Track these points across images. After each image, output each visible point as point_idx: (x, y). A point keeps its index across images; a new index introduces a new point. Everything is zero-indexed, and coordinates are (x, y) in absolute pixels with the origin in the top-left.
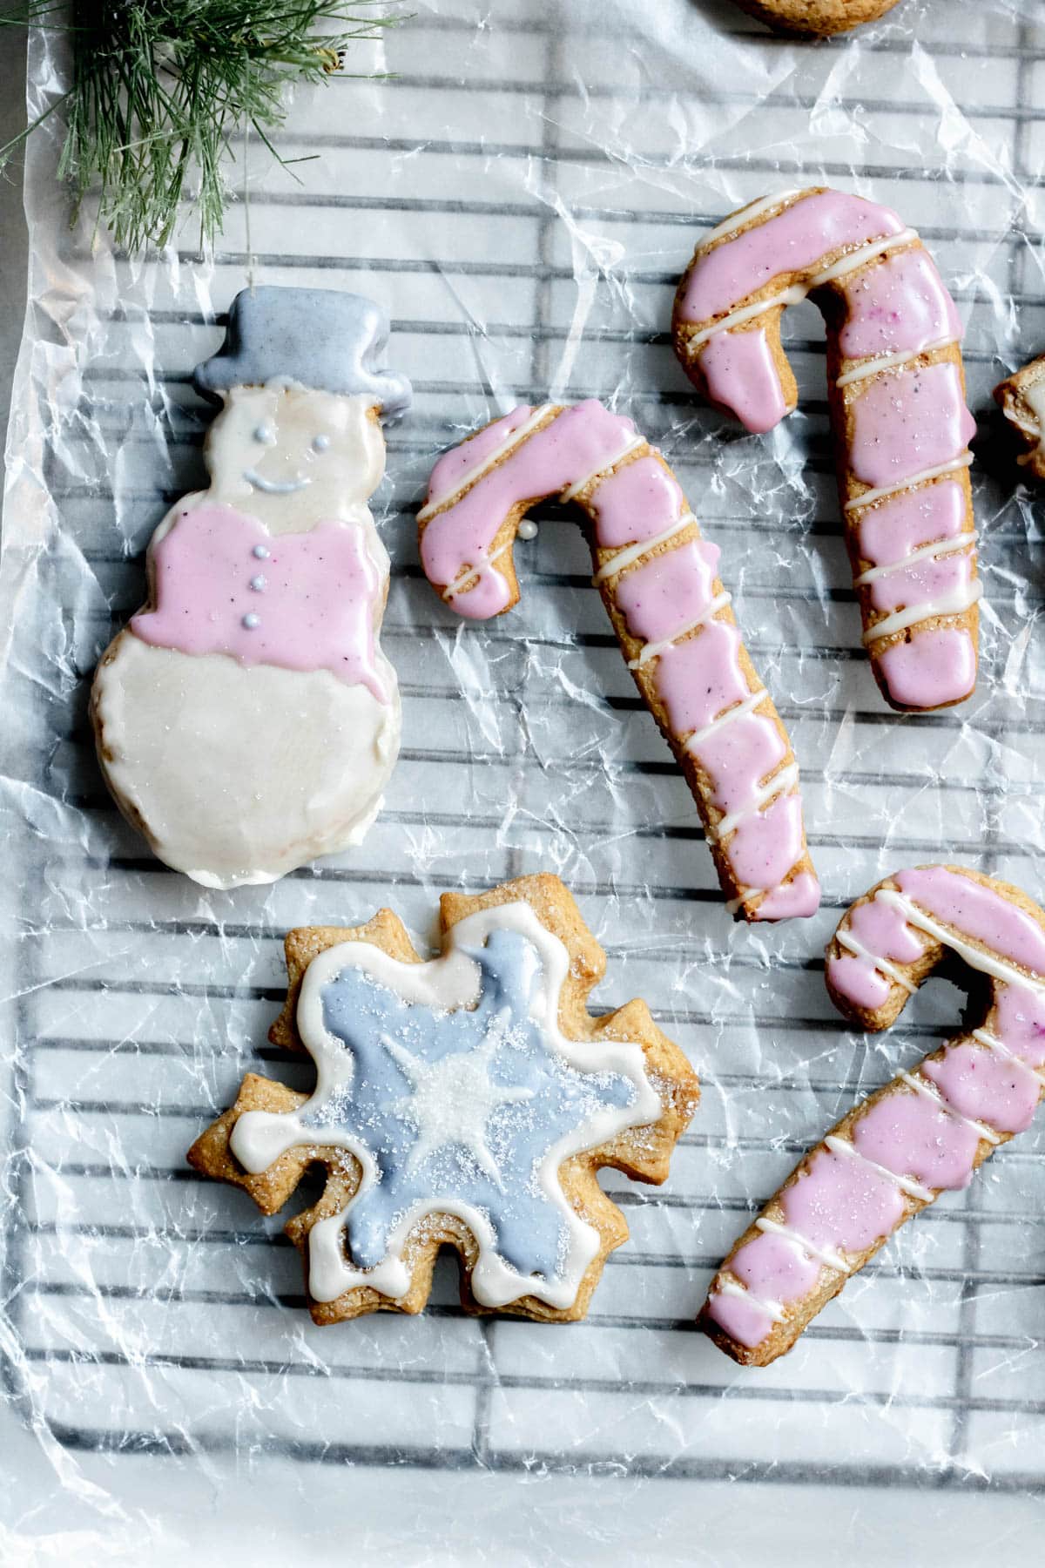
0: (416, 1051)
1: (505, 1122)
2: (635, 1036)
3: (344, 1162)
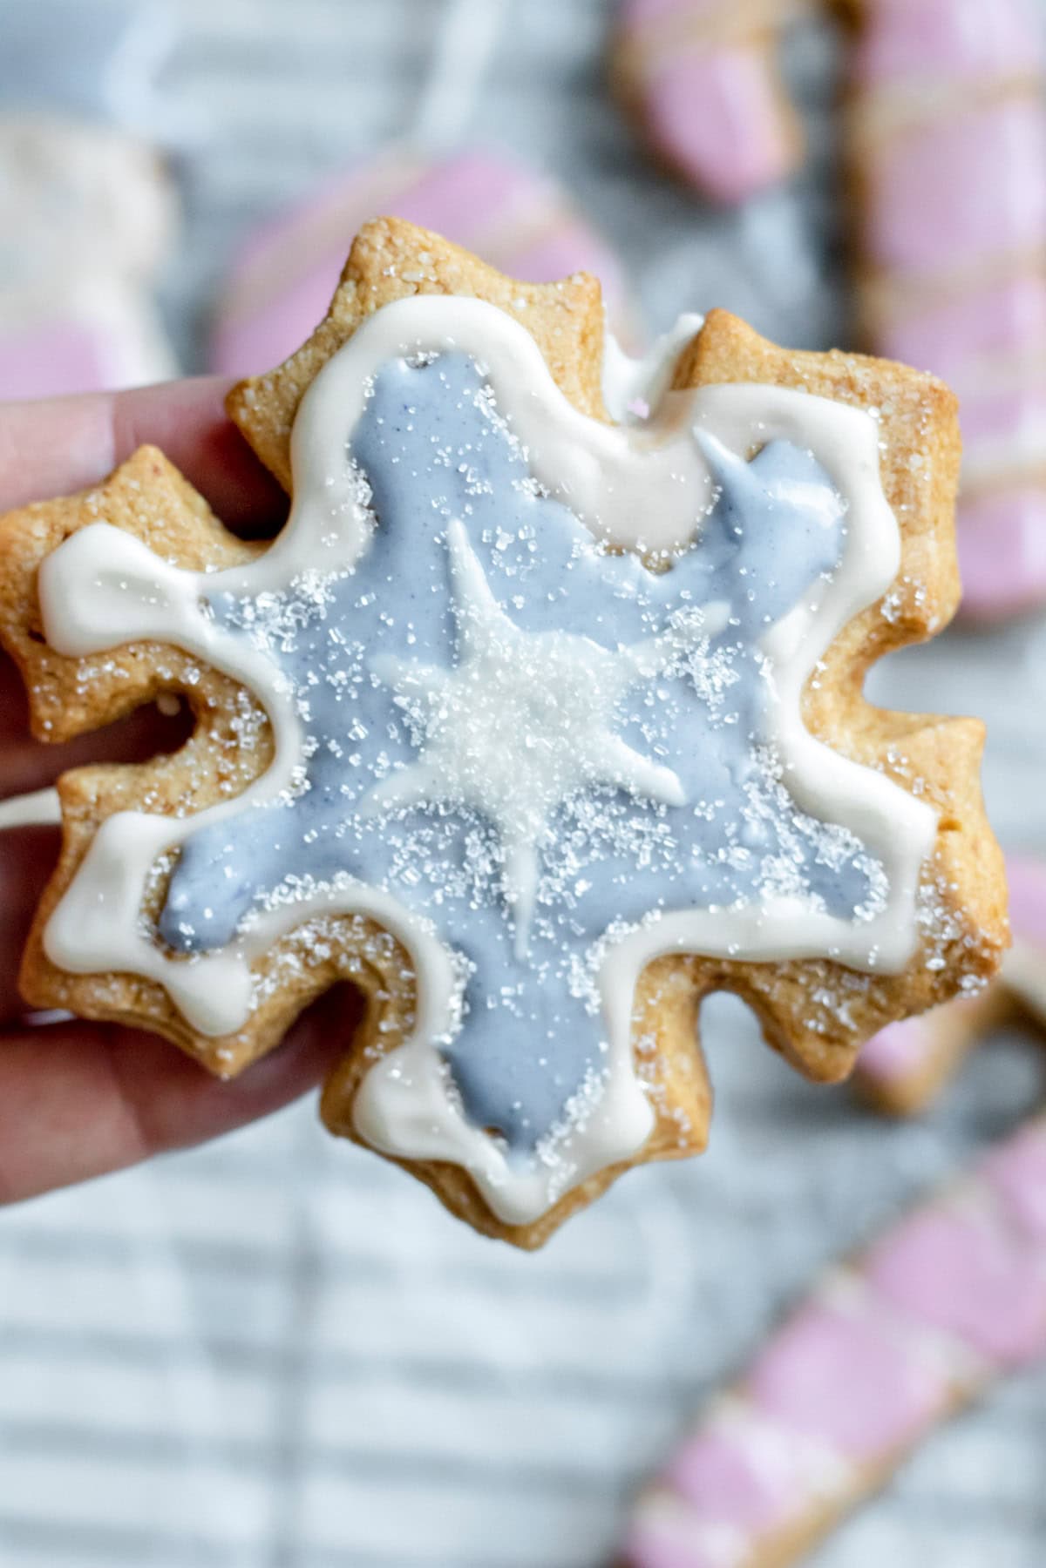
0: (503, 588)
1: (600, 822)
2: (938, 794)
3: (244, 724)
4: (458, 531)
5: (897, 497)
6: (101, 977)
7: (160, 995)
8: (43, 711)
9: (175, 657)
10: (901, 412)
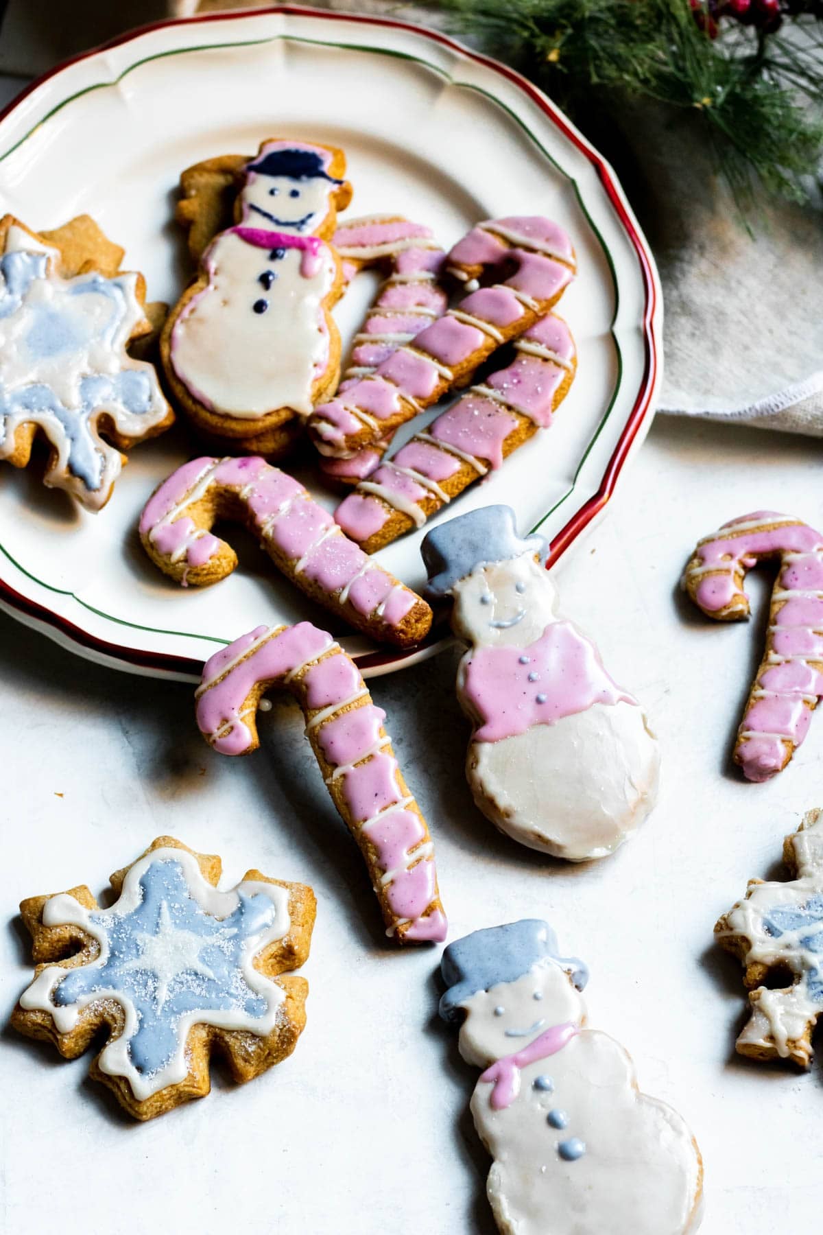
0: (173, 917)
2: (288, 989)
3: (93, 950)
4: (165, 904)
5: (292, 914)
6: (34, 1011)
7: (50, 1018)
8: (37, 944)
9: (78, 930)
10: (297, 892)
